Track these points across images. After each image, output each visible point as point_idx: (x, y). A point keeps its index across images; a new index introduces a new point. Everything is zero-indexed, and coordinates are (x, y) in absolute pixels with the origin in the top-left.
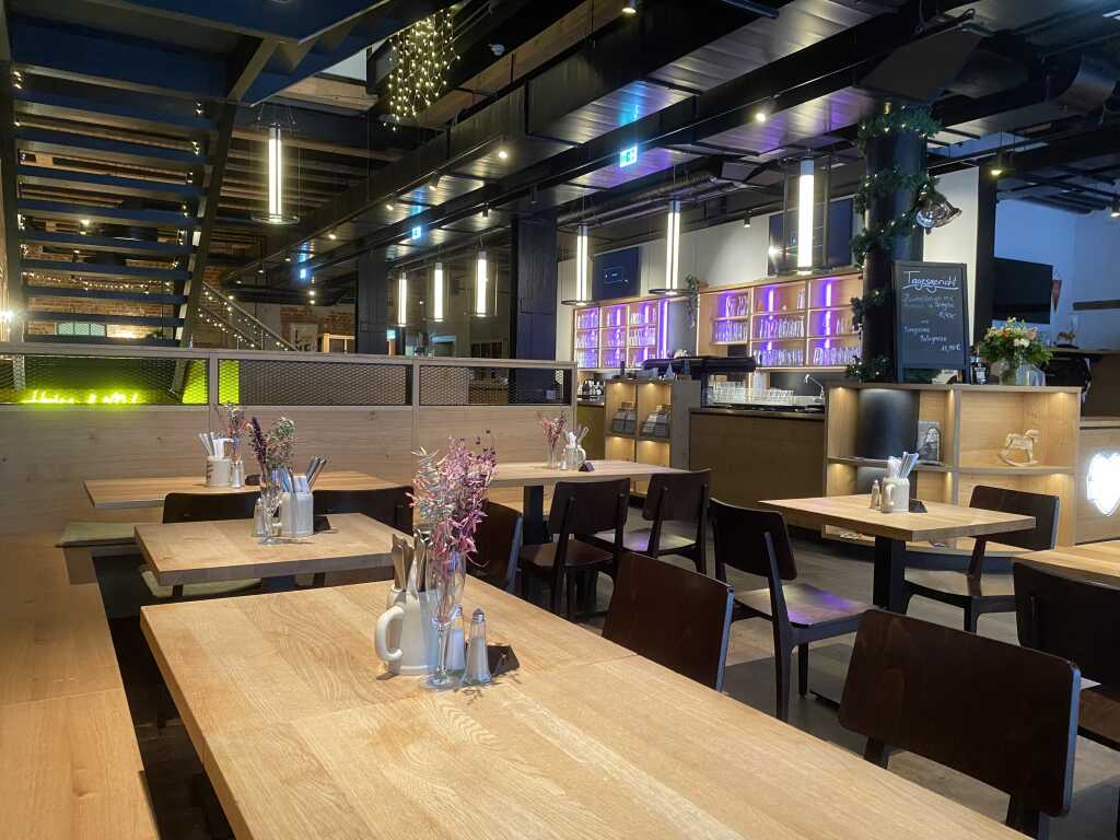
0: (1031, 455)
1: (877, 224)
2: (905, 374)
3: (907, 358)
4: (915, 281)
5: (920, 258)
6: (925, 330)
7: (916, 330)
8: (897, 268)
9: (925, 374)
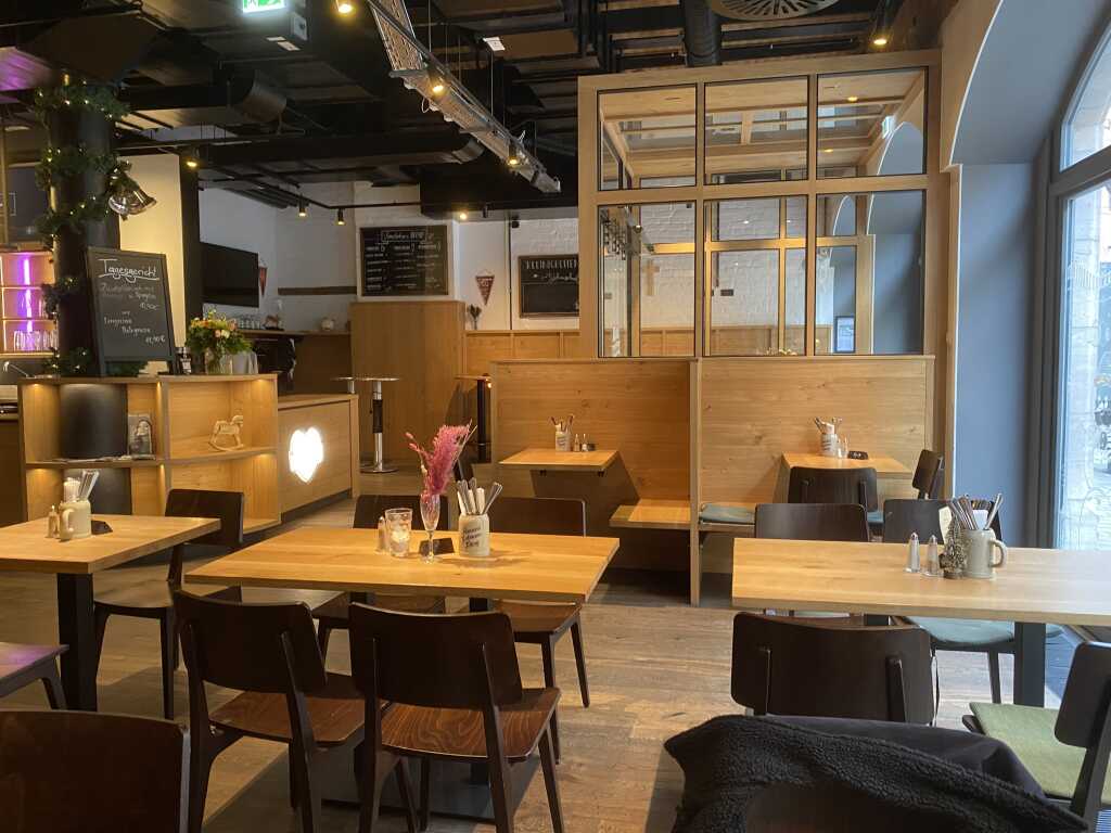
0: (238, 439)
1: (65, 205)
2: (108, 368)
3: (108, 350)
4: (112, 270)
5: (117, 245)
6: (126, 321)
7: (117, 322)
8: (90, 255)
9: (131, 368)
